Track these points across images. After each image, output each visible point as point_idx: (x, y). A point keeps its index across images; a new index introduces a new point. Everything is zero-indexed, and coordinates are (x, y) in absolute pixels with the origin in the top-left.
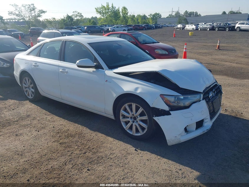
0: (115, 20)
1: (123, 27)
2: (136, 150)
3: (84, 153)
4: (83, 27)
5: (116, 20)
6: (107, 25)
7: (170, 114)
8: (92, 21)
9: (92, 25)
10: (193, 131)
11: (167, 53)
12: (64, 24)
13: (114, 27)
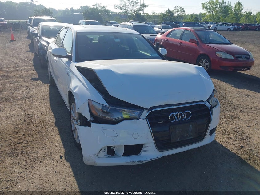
0: (222, 16)
1: (229, 25)
2: (61, 157)
3: (18, 143)
4: (182, 23)
5: (225, 17)
6: (210, 23)
7: (90, 126)
8: (194, 17)
9: (193, 21)
10: (120, 157)
11: (233, 58)
12: (164, 19)
13: (217, 25)
